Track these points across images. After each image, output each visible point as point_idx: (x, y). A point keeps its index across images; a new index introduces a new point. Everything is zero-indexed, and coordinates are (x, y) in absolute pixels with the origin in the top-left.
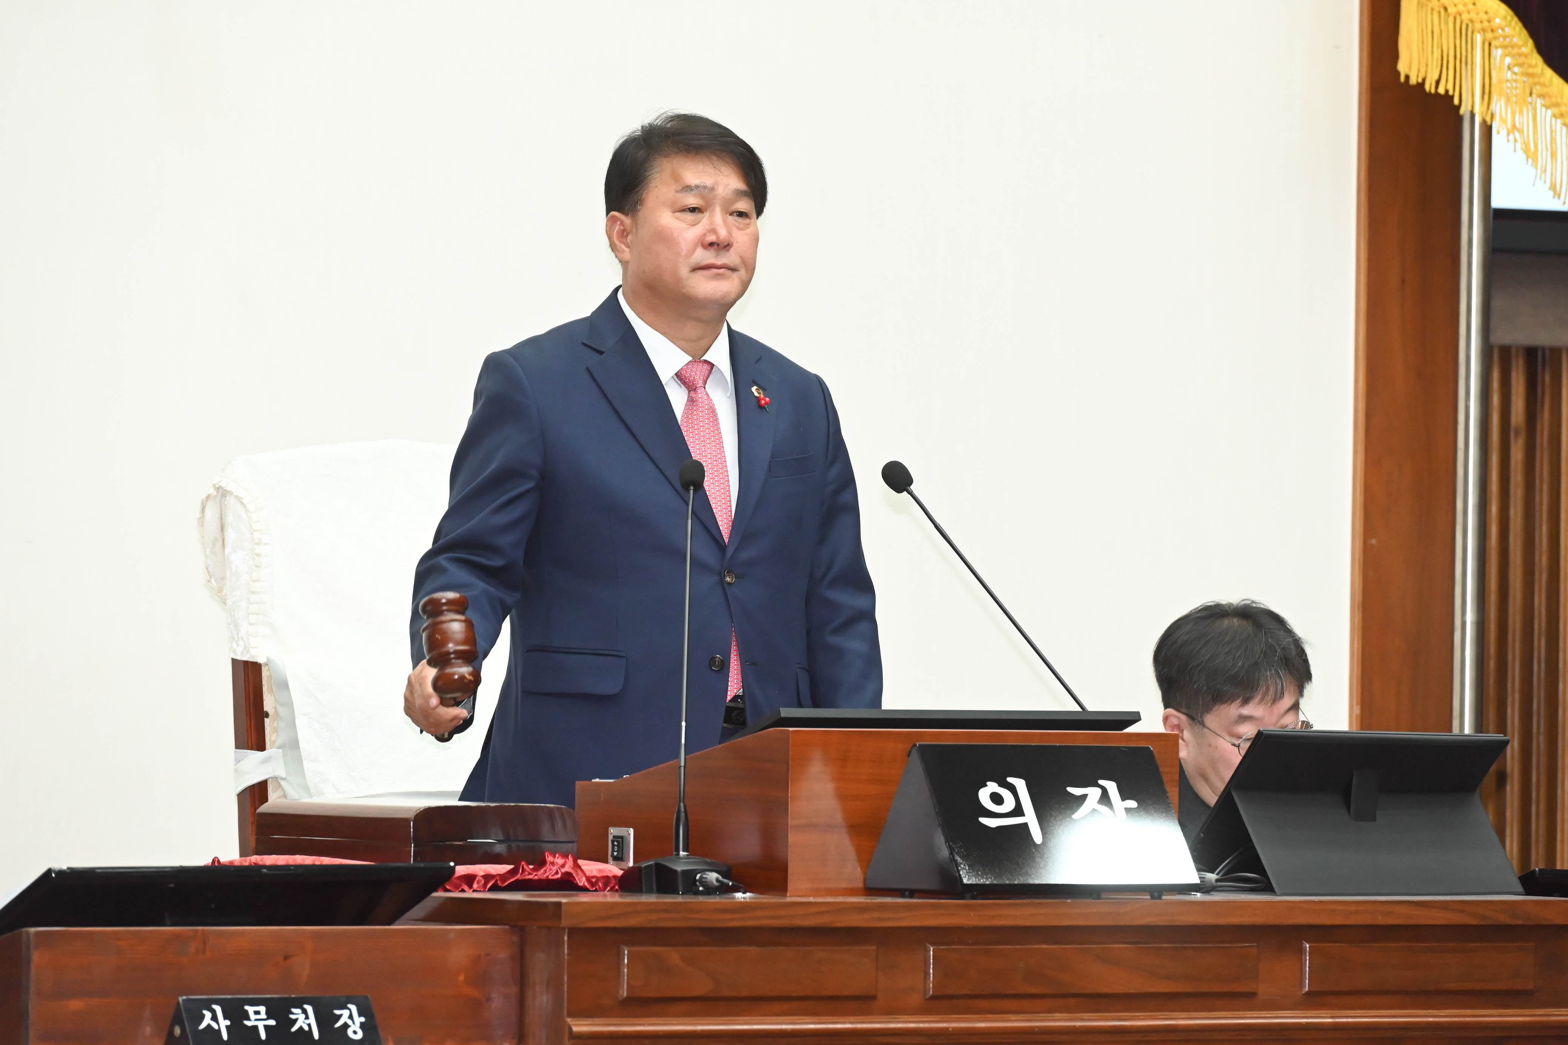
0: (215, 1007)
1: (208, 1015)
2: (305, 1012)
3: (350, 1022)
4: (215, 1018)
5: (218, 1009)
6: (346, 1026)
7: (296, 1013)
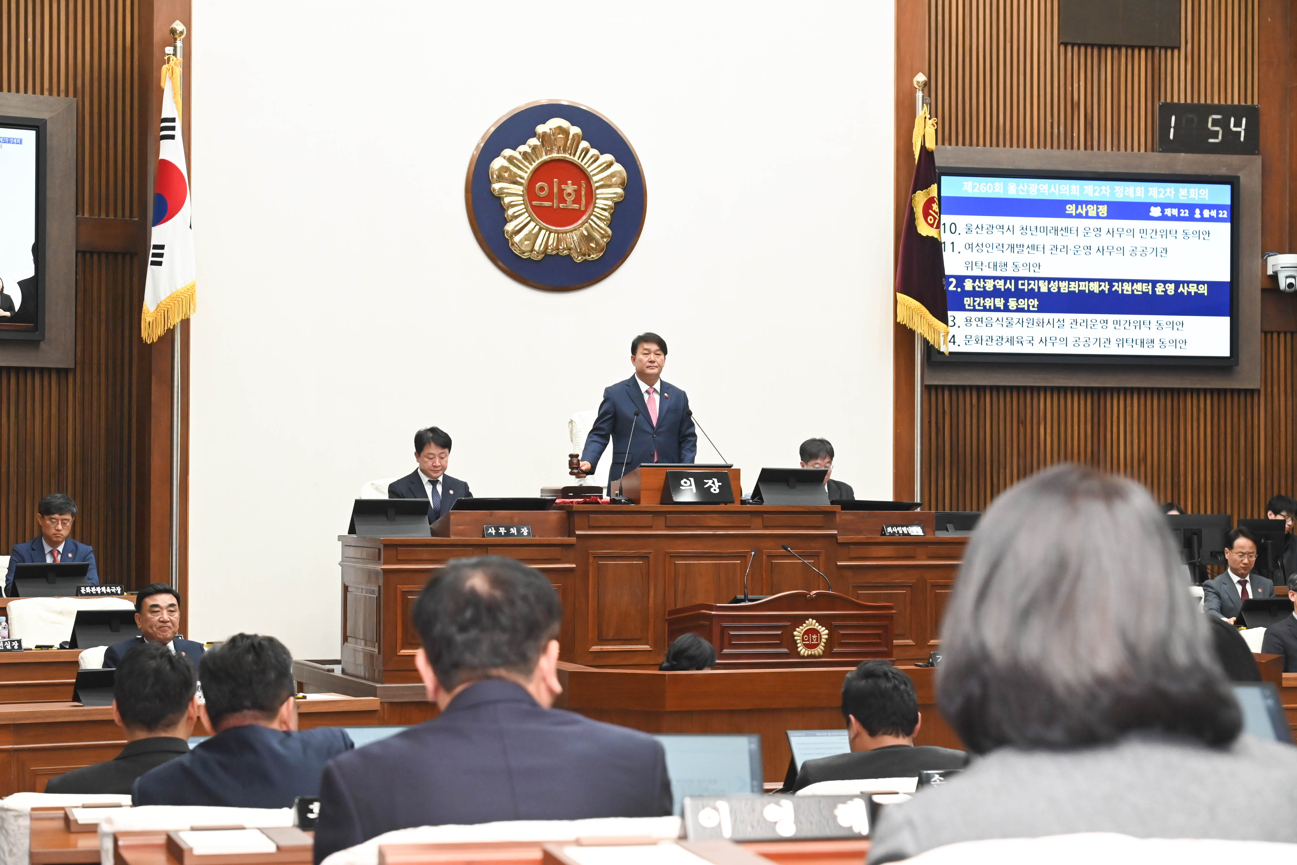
0: (492, 528)
1: (490, 529)
2: (514, 529)
3: (524, 531)
4: (492, 530)
5: (493, 528)
6: (523, 532)
7: (512, 529)
